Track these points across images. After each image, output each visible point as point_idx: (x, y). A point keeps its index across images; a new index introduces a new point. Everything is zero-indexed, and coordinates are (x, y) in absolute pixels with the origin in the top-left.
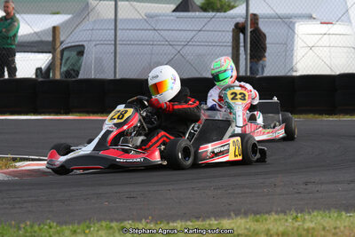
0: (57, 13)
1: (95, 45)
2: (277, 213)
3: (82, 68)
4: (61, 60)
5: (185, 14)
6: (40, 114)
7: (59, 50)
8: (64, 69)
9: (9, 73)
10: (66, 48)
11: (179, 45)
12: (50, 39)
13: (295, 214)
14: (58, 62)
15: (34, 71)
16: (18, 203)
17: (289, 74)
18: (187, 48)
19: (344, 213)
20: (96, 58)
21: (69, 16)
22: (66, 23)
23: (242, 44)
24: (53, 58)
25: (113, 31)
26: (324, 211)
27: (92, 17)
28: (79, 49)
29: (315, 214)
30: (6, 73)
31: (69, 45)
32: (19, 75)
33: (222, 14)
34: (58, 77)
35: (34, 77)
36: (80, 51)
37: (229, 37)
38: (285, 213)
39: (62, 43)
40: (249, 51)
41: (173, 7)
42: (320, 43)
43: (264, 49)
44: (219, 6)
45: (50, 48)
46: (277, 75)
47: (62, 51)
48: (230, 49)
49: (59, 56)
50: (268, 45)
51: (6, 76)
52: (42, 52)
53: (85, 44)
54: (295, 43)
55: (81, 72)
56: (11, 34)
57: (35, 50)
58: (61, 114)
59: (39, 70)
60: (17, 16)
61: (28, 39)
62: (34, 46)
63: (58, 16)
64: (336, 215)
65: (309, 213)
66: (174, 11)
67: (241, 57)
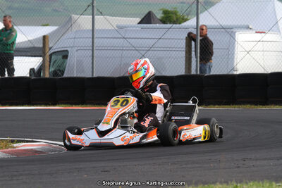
0: (47, 25)
1: (77, 50)
2: (221, 183)
3: (66, 69)
4: (50, 62)
5: (148, 25)
6: (33, 105)
7: (48, 54)
8: (52, 69)
9: (8, 73)
10: (53, 53)
11: (144, 50)
12: (41, 46)
13: (235, 184)
14: (47, 64)
15: (28, 71)
16: (15, 176)
17: (230, 73)
18: (150, 52)
19: (274, 183)
20: (77, 60)
21: (56, 28)
22: (53, 33)
23: (193, 49)
24: (44, 61)
25: (91, 39)
26: (259, 182)
27: (74, 28)
28: (64, 54)
29: (251, 184)
30: (6, 73)
31: (56, 50)
32: (17, 74)
33: (178, 25)
34: (47, 76)
35: (28, 76)
36: (65, 54)
37: (183, 44)
38: (228, 184)
39: (50, 49)
40: (199, 55)
41: (139, 20)
42: (256, 48)
43: (211, 54)
44: (175, 19)
45: (41, 53)
46: (221, 73)
47: (51, 55)
48: (184, 53)
49: (48, 59)
50: (214, 50)
51: (7, 76)
52: (35, 56)
53: (69, 49)
54: (236, 48)
55: (66, 72)
56: (10, 42)
57: (29, 54)
58: (50, 105)
59: (32, 70)
60: (15, 27)
61: (24, 46)
62: (28, 51)
63: (47, 27)
64: (268, 184)
65: (247, 183)
66: (140, 23)
67: (192, 59)
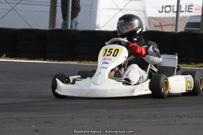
11: (13, 3)
17: (92, 29)
54: (99, 5)
67: (57, 14)
